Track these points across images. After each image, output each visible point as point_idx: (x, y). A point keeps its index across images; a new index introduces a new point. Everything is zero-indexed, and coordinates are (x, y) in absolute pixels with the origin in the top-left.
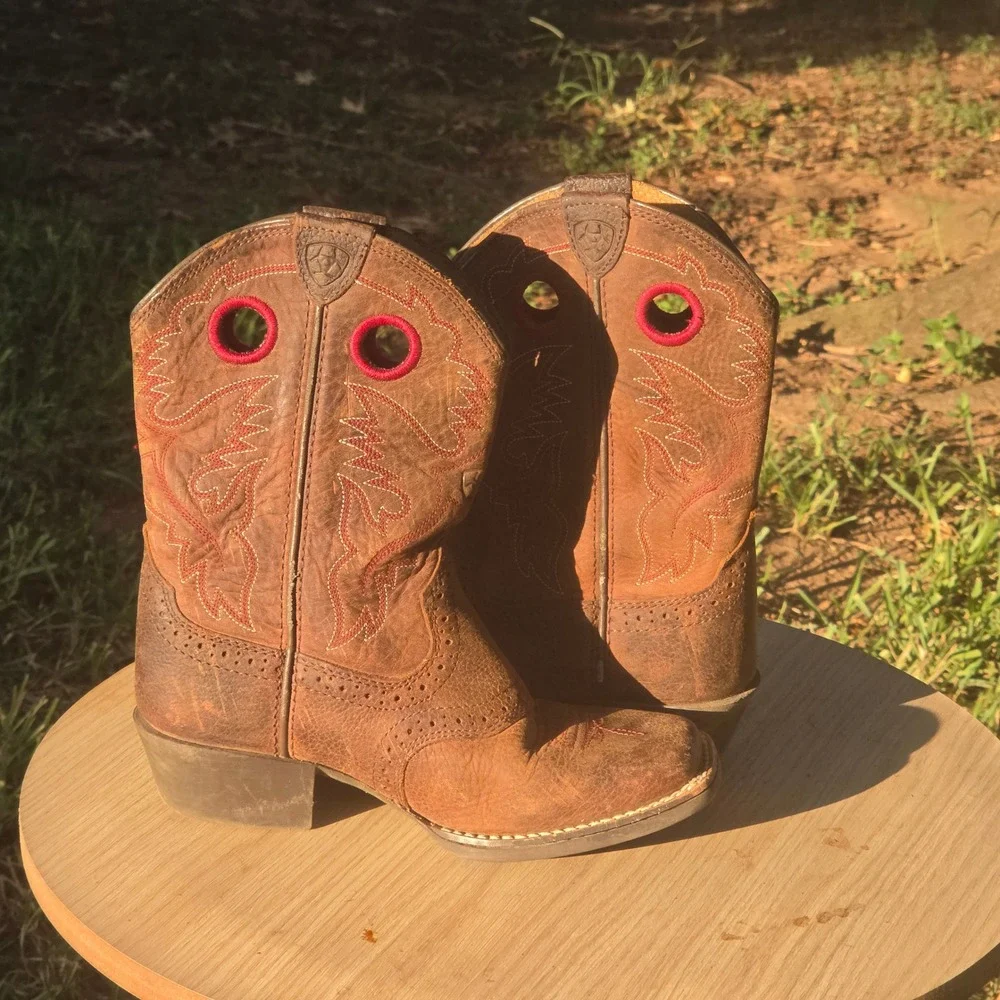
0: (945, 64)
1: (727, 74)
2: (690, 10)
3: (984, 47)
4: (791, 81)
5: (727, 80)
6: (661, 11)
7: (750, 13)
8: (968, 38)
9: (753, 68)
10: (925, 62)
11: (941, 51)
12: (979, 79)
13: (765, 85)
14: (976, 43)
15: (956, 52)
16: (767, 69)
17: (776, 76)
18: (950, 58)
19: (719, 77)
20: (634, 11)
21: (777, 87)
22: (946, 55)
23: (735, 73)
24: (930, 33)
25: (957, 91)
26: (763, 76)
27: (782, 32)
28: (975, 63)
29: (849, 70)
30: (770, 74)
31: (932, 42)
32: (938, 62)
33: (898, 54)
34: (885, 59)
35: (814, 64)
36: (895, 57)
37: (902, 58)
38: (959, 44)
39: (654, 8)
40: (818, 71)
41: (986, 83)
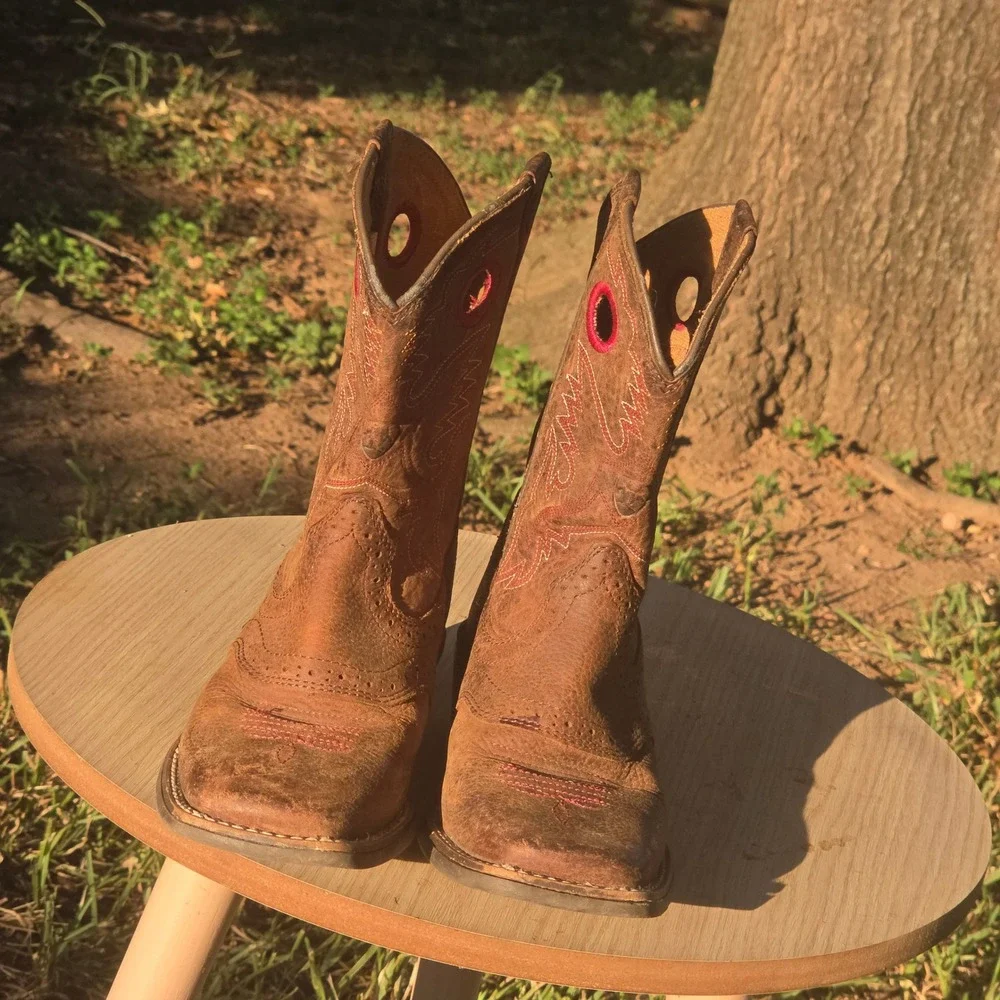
0: (452, 112)
1: (250, 90)
2: (199, 21)
3: (489, 102)
4: (311, 107)
5: (252, 97)
6: (172, 20)
7: (259, 35)
8: (473, 92)
9: (275, 89)
10: (434, 108)
11: (448, 100)
12: (485, 132)
13: (286, 106)
14: (480, 96)
15: (462, 102)
16: (287, 91)
17: (295, 100)
18: (457, 107)
19: (244, 93)
20: (145, 15)
21: (298, 111)
22: (452, 104)
23: (258, 90)
24: (439, 81)
25: (469, 138)
26: (284, 98)
27: (293, 58)
28: (481, 116)
29: (365, 104)
30: (290, 97)
31: (440, 89)
32: (446, 109)
33: (411, 96)
34: (397, 98)
35: (336, 94)
36: (407, 97)
37: (413, 102)
38: (464, 95)
39: (166, 15)
40: (336, 101)
41: (493, 136)
